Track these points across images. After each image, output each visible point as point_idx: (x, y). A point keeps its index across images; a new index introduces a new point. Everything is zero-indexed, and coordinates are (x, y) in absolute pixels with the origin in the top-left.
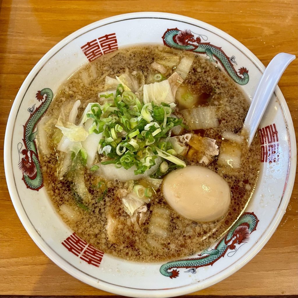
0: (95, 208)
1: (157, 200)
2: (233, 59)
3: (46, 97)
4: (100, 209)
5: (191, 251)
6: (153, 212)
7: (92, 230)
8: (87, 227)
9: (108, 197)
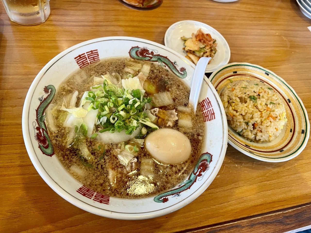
0: (98, 165)
1: (143, 154)
2: (175, 63)
3: (51, 91)
4: (102, 166)
5: (173, 185)
6: (141, 162)
7: (98, 181)
8: (94, 180)
9: (107, 156)
